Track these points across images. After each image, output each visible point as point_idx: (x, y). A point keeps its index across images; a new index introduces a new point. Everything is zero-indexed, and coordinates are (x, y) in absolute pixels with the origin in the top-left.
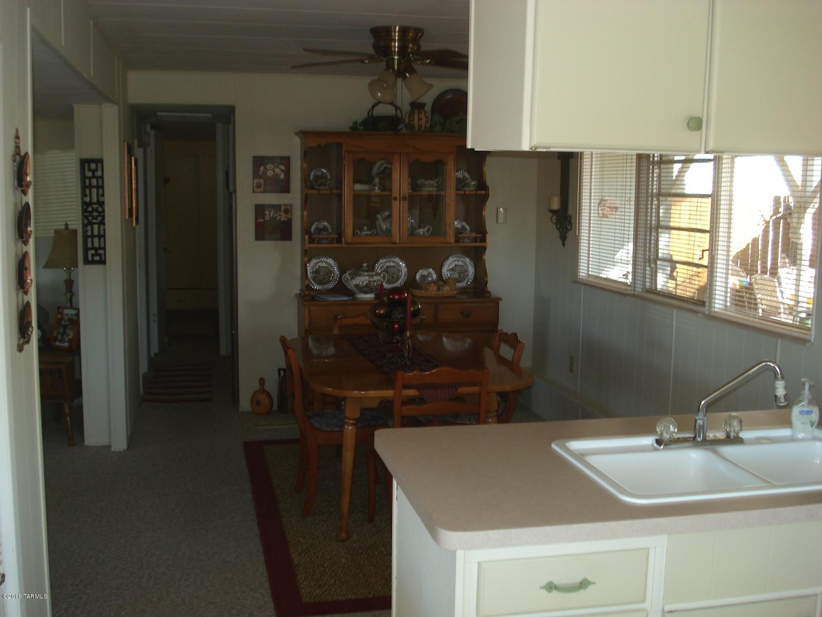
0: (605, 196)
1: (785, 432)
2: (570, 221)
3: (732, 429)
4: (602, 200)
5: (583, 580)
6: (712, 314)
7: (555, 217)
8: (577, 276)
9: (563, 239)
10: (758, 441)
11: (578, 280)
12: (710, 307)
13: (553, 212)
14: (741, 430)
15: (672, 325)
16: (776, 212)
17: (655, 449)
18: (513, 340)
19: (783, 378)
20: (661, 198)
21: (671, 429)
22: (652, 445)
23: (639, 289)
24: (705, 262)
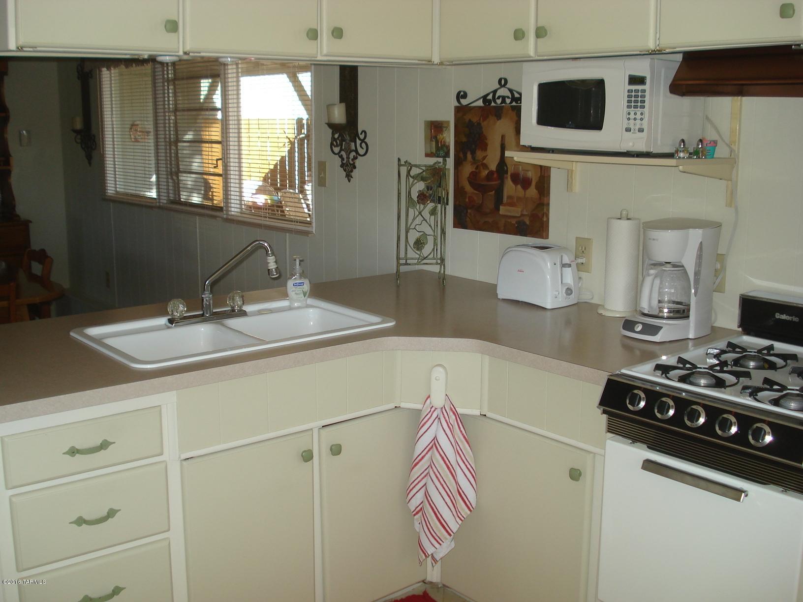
0: (135, 121)
1: (284, 303)
2: (94, 141)
3: (236, 304)
4: (133, 125)
5: (103, 441)
6: (229, 217)
7: (79, 137)
8: (105, 193)
9: (89, 158)
10: (260, 313)
11: (106, 197)
12: (228, 211)
13: (77, 132)
14: (243, 304)
15: (196, 231)
16: (300, 133)
17: (169, 328)
18: (42, 256)
19: (273, 254)
20: (178, 113)
21: (180, 308)
22: (165, 324)
23: (164, 201)
24: (219, 170)
